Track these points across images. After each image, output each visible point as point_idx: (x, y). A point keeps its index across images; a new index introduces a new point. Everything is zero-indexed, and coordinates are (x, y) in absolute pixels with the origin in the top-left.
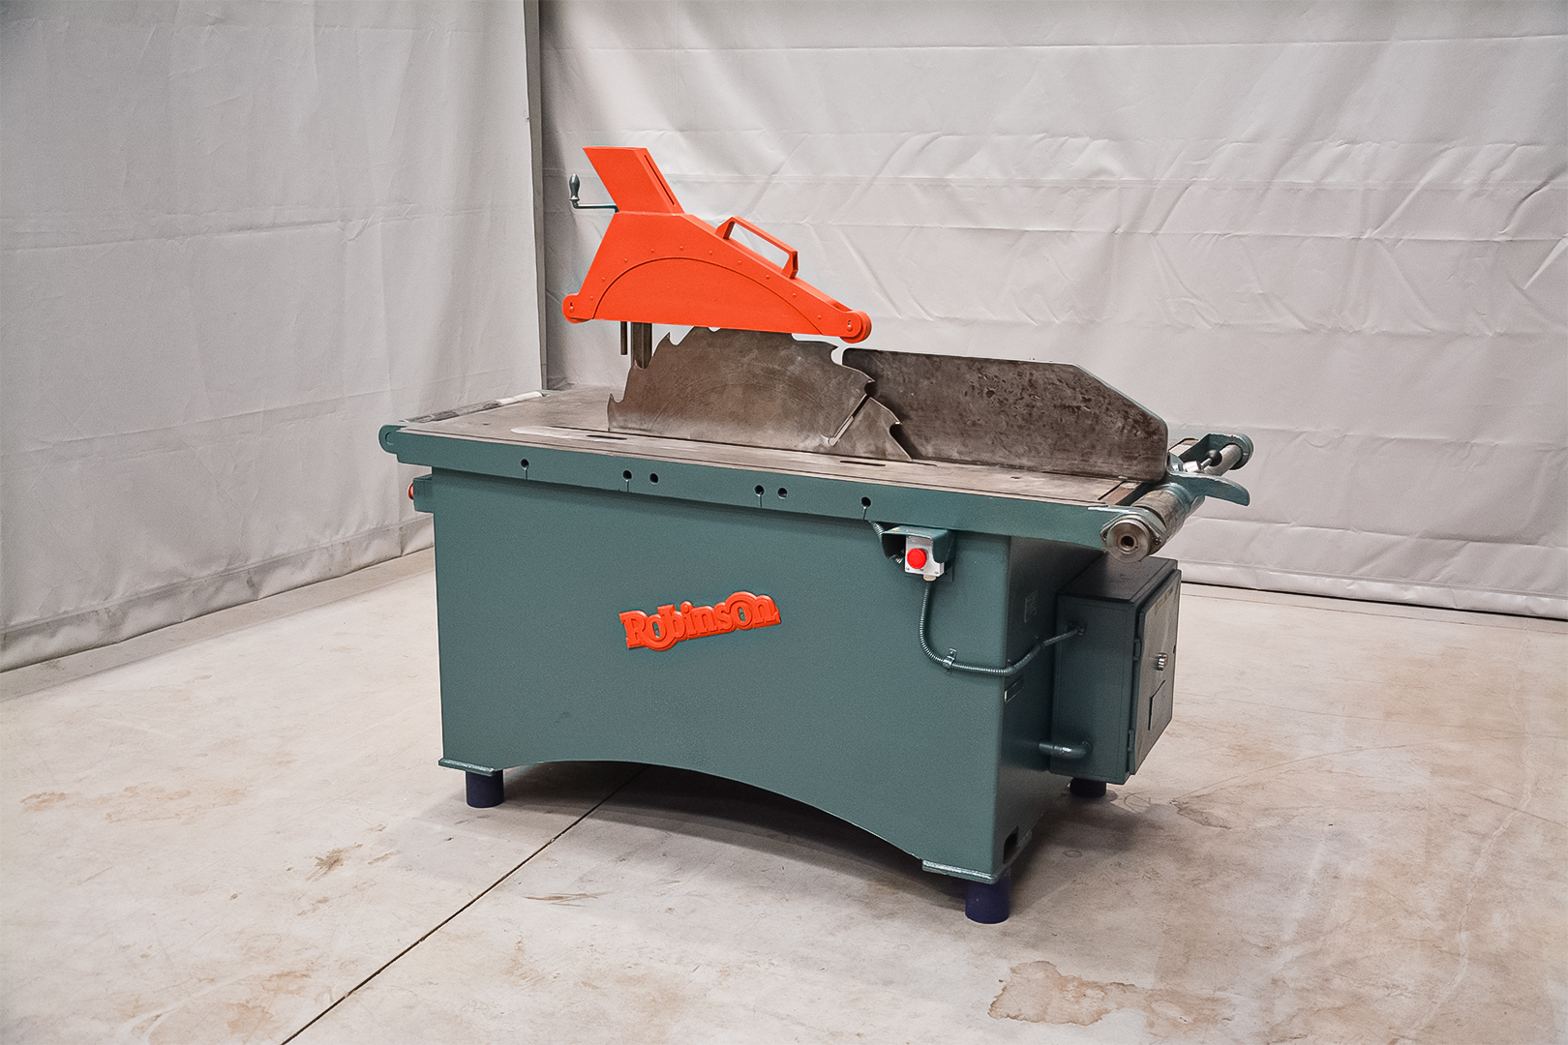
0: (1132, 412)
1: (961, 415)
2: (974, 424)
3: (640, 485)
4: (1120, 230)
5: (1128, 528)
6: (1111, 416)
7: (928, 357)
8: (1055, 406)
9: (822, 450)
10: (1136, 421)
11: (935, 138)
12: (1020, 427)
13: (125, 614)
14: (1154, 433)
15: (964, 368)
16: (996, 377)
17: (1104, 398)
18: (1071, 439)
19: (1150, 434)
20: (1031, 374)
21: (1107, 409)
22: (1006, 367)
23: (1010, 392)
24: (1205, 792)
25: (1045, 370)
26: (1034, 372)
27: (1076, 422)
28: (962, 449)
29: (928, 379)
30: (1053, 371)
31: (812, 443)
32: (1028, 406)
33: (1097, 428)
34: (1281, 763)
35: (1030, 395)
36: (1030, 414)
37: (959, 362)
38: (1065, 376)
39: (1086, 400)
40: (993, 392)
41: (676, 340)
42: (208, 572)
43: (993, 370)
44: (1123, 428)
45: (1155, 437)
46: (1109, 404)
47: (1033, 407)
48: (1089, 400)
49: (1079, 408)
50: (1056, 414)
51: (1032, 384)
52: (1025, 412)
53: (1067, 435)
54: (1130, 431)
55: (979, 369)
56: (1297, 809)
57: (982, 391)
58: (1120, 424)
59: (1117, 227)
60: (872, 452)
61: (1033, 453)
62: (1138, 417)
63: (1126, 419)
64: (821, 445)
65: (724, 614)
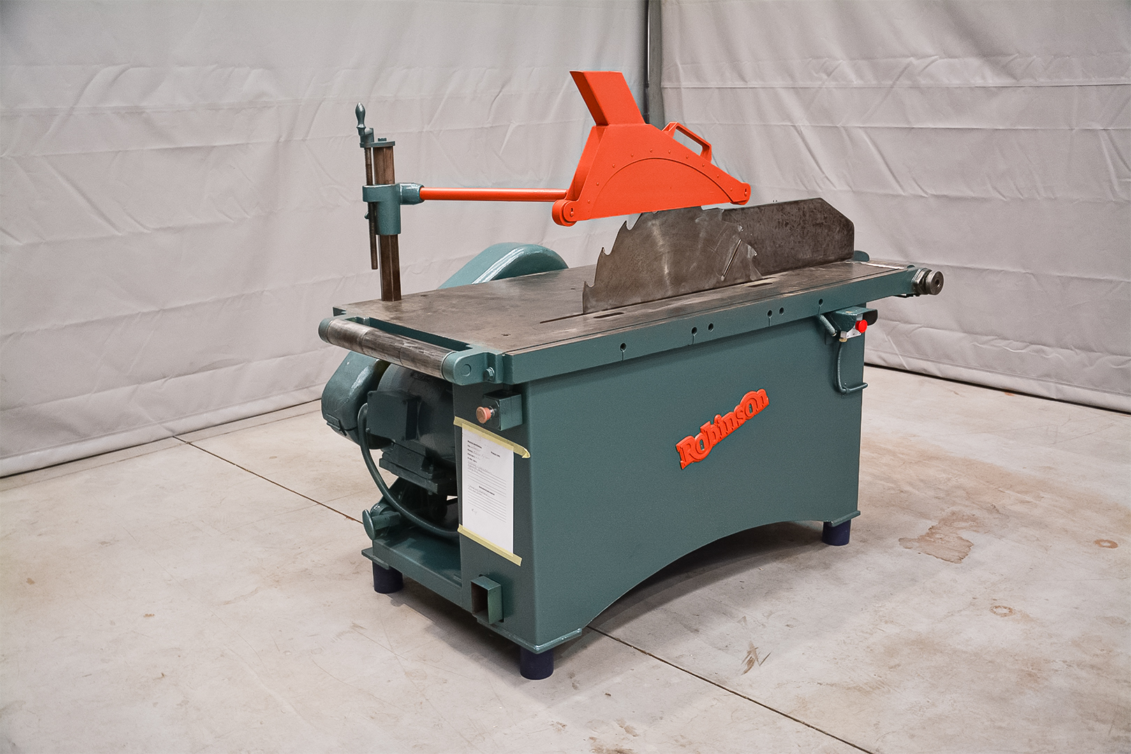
0: (842, 220)
1: (774, 242)
2: (780, 246)
4: (282, 139)
5: (938, 275)
7: (759, 207)
8: (813, 225)
9: (718, 285)
11: (124, 71)
15: (775, 211)
16: (789, 213)
17: (832, 214)
18: (820, 243)
19: (848, 231)
20: (804, 208)
21: (833, 221)
22: (794, 205)
23: (795, 221)
25: (809, 203)
26: (805, 205)
27: (822, 232)
29: (759, 222)
30: (813, 203)
31: (712, 282)
32: (802, 228)
33: (829, 233)
35: (803, 221)
36: (804, 233)
37: (773, 207)
38: (816, 205)
39: (825, 218)
40: (788, 223)
43: (788, 209)
44: (839, 230)
46: (834, 217)
47: (805, 228)
50: (814, 229)
51: (804, 213)
52: (801, 232)
53: (818, 241)
54: (841, 232)
55: (782, 210)
57: (783, 223)
59: (280, 137)
60: (741, 279)
62: (844, 222)
63: (840, 225)
64: (717, 282)
65: (741, 413)
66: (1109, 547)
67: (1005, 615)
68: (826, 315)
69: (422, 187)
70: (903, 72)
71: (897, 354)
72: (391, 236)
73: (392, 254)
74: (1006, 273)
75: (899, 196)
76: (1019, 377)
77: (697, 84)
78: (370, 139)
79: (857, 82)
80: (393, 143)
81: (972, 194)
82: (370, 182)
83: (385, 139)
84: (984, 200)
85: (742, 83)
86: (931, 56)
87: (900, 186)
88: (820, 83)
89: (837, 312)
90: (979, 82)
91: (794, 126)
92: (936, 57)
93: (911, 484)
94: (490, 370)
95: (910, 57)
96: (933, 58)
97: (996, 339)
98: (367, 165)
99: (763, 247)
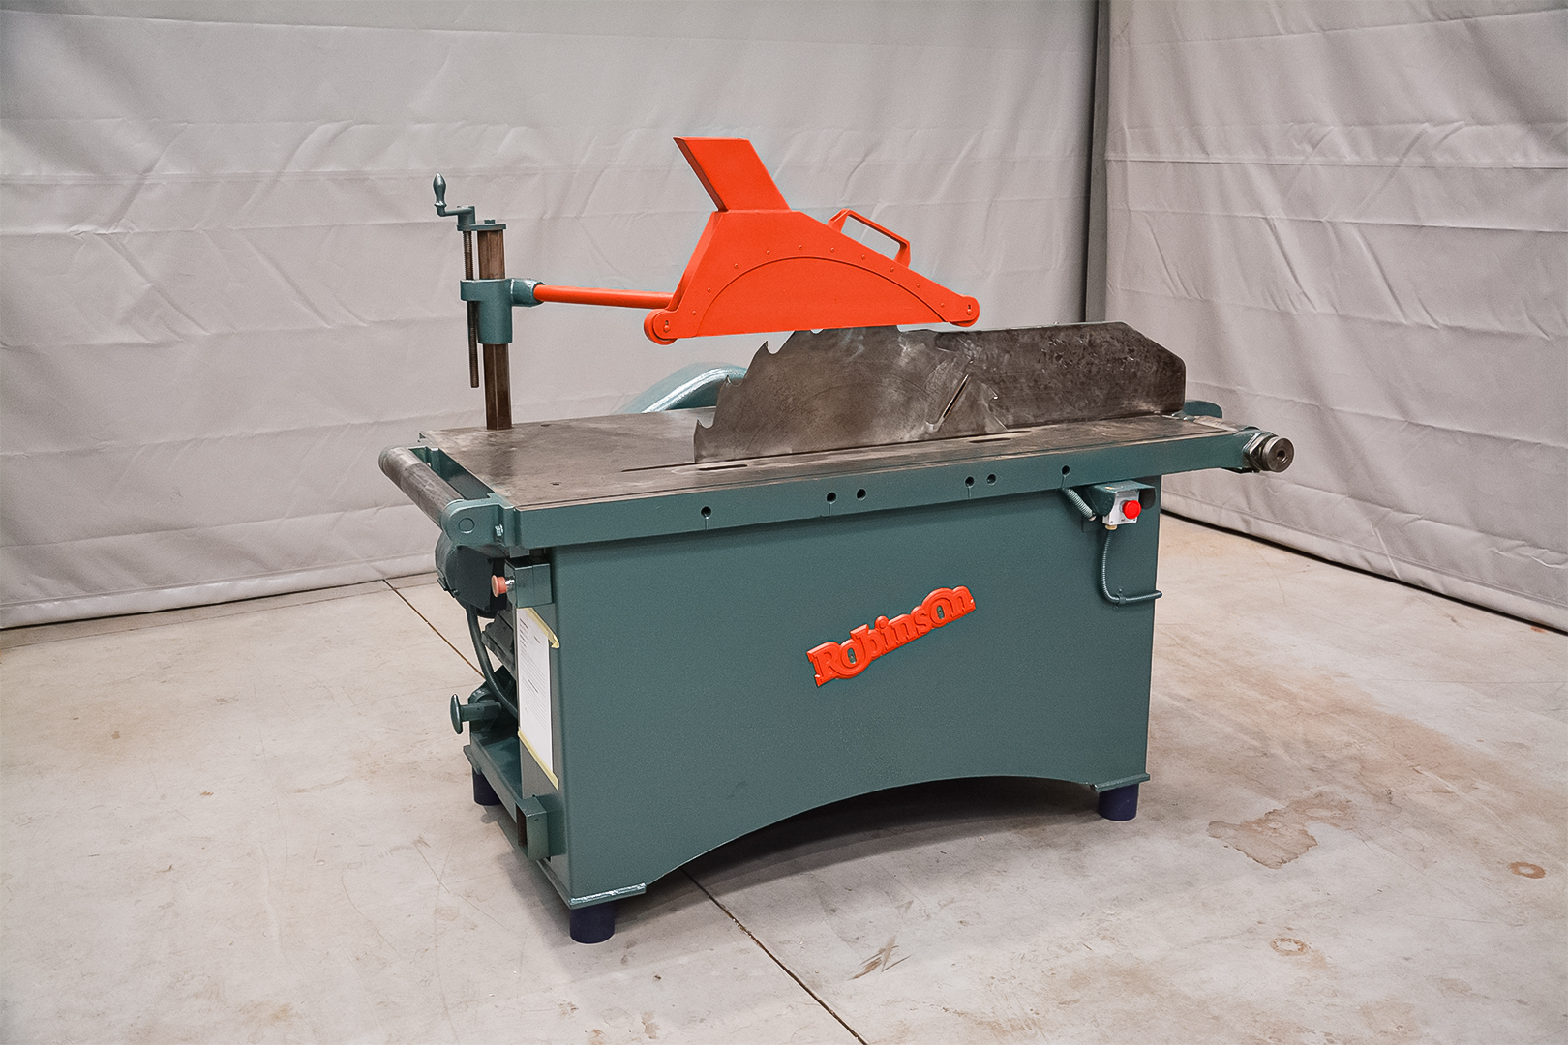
0: (1163, 356)
1: (1035, 381)
2: (1046, 387)
3: (849, 504)
4: (548, 216)
6: (1148, 362)
7: (1008, 331)
8: (1108, 361)
9: (927, 437)
10: (1166, 363)
11: (345, 128)
12: (1082, 384)
14: (1178, 371)
15: (1037, 338)
16: (1063, 341)
17: (1143, 347)
18: (1120, 387)
20: (1091, 336)
21: (1146, 356)
22: (1072, 331)
23: (1075, 354)
25: (1101, 330)
26: (1093, 333)
27: (1124, 371)
28: (1037, 412)
30: (1107, 330)
31: (918, 431)
32: (1088, 364)
33: (1139, 374)
35: (1090, 354)
36: (1090, 371)
37: (1034, 333)
38: (1114, 333)
39: (1130, 351)
40: (1061, 356)
41: (773, 349)
43: (1060, 336)
44: (1157, 370)
45: (1179, 374)
46: (1147, 352)
47: (1092, 364)
48: (1133, 351)
49: (1125, 359)
50: (1109, 367)
51: (1091, 344)
52: (1085, 370)
53: (1117, 384)
54: (1161, 373)
55: (1047, 338)
57: (1052, 356)
58: (1155, 368)
60: (973, 430)
61: (1092, 405)
62: (1167, 360)
63: (1158, 363)
64: (926, 433)
65: (923, 618)
66: (1529, 876)
67: (1289, 953)
68: (1076, 489)
69: (541, 283)
70: (1411, 145)
71: (1386, 556)
72: (496, 346)
73: (497, 368)
74: (1543, 447)
75: (1399, 325)
76: (1553, 604)
77: (1146, 156)
78: (469, 220)
79: (1350, 158)
80: (504, 226)
81: (1502, 329)
82: (469, 275)
83: (493, 221)
84: (1518, 337)
85: (1203, 156)
86: (1452, 122)
87: (1402, 310)
88: (1302, 158)
89: (1096, 487)
90: (1518, 160)
91: (1266, 219)
92: (1461, 123)
93: (1287, 746)
94: (499, 530)
95: (1423, 122)
96: (1456, 124)
97: (1524, 545)
98: (466, 253)
99: (1015, 387)
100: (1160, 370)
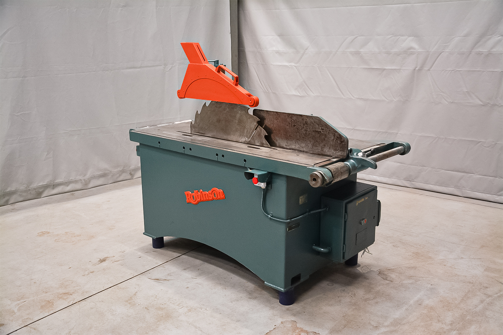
0: (336, 134)
1: (286, 132)
2: (290, 136)
3: (187, 152)
4: (417, 69)
5: (315, 175)
6: (330, 135)
7: (276, 112)
8: (313, 131)
9: (246, 142)
10: (337, 137)
11: (356, 38)
12: (303, 138)
13: (90, 181)
15: (287, 117)
16: (296, 120)
17: (328, 129)
18: (318, 143)
19: (342, 142)
20: (306, 120)
21: (329, 133)
22: (299, 117)
23: (300, 125)
24: (393, 268)
25: (310, 118)
26: (307, 119)
27: (320, 137)
28: (286, 144)
29: (277, 120)
30: (313, 119)
31: (243, 140)
32: (305, 130)
33: (326, 139)
34: (428, 260)
35: (306, 127)
36: (306, 133)
37: (285, 115)
38: (316, 120)
39: (322, 129)
40: (295, 125)
41: (207, 105)
42: (117, 170)
43: (294, 118)
44: (334, 139)
45: (343, 143)
46: (329, 131)
47: (307, 131)
48: (323, 129)
49: (320, 132)
50: (314, 134)
51: (306, 123)
52: (304, 132)
53: (317, 141)
54: (336, 141)
55: (291, 117)
56: (423, 278)
57: (292, 125)
59: (416, 67)
60: (260, 144)
61: (307, 147)
62: (338, 136)
63: (334, 137)
64: (246, 141)
65: (210, 194)
99: (279, 133)
100: (335, 139)
